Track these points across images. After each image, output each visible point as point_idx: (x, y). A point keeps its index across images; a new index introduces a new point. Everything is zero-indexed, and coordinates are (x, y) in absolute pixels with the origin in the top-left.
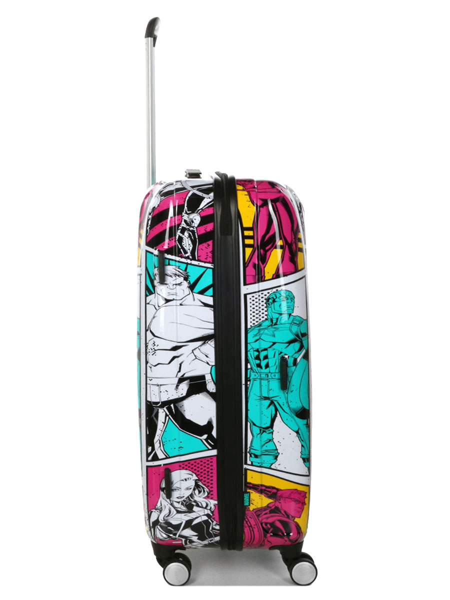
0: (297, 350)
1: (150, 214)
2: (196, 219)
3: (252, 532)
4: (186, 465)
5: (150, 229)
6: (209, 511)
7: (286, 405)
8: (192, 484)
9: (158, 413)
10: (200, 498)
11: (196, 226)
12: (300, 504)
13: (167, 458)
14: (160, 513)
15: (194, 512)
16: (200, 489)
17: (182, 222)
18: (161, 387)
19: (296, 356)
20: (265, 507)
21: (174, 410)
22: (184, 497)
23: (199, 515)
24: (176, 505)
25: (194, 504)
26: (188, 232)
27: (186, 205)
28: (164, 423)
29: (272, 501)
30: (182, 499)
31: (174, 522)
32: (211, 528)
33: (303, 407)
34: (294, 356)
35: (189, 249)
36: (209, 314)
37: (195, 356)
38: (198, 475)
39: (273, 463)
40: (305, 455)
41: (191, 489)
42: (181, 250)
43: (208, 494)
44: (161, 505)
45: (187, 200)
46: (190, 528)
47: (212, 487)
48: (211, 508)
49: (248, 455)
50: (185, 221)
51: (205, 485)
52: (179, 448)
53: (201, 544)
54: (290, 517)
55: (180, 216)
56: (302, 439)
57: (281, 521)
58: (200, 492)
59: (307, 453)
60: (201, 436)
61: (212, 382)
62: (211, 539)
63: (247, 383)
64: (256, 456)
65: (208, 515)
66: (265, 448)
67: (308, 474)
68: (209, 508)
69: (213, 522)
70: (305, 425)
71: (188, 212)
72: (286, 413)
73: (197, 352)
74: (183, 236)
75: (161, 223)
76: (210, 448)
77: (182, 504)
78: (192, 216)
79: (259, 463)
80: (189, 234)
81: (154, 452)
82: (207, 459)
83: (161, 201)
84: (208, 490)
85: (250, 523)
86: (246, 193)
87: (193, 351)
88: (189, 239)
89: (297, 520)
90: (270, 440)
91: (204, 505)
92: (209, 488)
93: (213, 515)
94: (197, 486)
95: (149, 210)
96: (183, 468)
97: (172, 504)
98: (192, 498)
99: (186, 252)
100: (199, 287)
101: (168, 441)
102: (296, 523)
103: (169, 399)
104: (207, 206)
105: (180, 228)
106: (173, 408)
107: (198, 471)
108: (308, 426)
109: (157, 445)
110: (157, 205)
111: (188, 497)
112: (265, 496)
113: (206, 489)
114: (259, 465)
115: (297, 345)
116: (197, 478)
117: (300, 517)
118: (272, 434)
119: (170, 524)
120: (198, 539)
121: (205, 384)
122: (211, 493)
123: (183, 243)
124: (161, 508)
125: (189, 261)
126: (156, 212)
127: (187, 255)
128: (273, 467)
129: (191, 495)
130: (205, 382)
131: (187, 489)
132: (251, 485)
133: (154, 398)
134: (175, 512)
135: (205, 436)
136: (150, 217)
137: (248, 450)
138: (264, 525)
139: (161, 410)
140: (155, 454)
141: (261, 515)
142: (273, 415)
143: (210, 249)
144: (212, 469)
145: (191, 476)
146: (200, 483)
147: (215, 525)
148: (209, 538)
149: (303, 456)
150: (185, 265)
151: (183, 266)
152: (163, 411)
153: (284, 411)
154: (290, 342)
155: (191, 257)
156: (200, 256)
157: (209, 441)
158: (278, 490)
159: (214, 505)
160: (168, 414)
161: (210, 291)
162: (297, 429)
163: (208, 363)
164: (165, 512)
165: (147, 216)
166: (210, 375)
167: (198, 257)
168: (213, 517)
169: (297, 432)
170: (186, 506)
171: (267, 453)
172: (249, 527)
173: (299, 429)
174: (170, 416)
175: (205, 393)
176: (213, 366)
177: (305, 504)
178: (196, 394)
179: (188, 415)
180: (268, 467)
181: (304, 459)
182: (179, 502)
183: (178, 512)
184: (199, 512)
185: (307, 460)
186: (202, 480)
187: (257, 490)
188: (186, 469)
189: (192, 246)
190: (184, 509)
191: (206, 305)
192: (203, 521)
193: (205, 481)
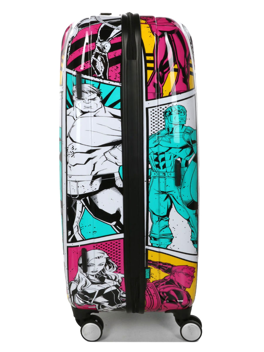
0: (188, 154)
1: (70, 42)
2: (108, 46)
3: (152, 299)
4: (99, 246)
5: (70, 54)
6: (117, 283)
7: (179, 198)
8: (104, 261)
9: (76, 204)
10: (110, 272)
11: (107, 51)
12: (191, 277)
13: (83, 240)
14: (78, 284)
15: (106, 283)
16: (110, 265)
17: (95, 48)
18: (79, 183)
19: (188, 158)
20: (162, 279)
21: (89, 202)
22: (97, 271)
23: (110, 286)
24: (91, 277)
25: (106, 277)
26: (100, 57)
27: (99, 34)
28: (81, 212)
29: (168, 275)
30: (96, 273)
31: (90, 291)
32: (119, 296)
33: (193, 200)
34: (186, 159)
35: (101, 71)
36: (117, 124)
37: (106, 158)
38: (109, 254)
39: (169, 245)
40: (194, 238)
41: (103, 265)
42: (95, 71)
43: (117, 269)
44: (79, 278)
45: (100, 30)
46: (102, 296)
47: (120, 264)
48: (119, 280)
49: (149, 238)
50: (98, 48)
51: (114, 262)
52: (93, 232)
53: (111, 308)
54: (182, 287)
55: (94, 43)
56: (192, 226)
57: (175, 291)
58: (110, 267)
59: (196, 237)
60: (111, 223)
61: (120, 179)
62: (119, 305)
63: (148, 180)
64: (155, 239)
65: (116, 286)
66: (162, 233)
67: (196, 253)
68: (117, 280)
69: (120, 291)
70: (194, 214)
71: (101, 40)
72: (180, 204)
73: (107, 155)
74: (97, 60)
75: (79, 49)
76: (118, 232)
77: (96, 277)
78: (104, 44)
79: (157, 245)
80: (102, 58)
81: (73, 235)
82: (116, 241)
83: (78, 32)
84: (116, 266)
85: (150, 292)
86: (148, 26)
87: (104, 153)
88: (101, 62)
89: (187, 290)
90: (166, 226)
91: (114, 278)
92: (117, 264)
93: (121, 286)
94: (108, 263)
95: (69, 39)
96: (97, 248)
97: (87, 277)
98: (104, 272)
99: (99, 73)
100: (109, 102)
101: (84, 226)
102: (187, 292)
103: (85, 193)
104: (116, 35)
105: (94, 53)
106: (88, 200)
107: (109, 251)
108: (197, 215)
109: (75, 230)
110: (76, 35)
111: (101, 271)
112: (162, 271)
113: (115, 265)
114: (157, 246)
115: (188, 150)
116: (108, 257)
117: (190, 288)
118: (168, 221)
119: (86, 293)
120: (109, 305)
121: (114, 181)
122: (119, 268)
123: (96, 66)
124: (79, 280)
125: (101, 81)
126: (75, 40)
127: (99, 75)
128: (168, 248)
129: (103, 270)
130: (115, 179)
131: (100, 265)
132: (151, 262)
133: (73, 192)
134: (90, 283)
135: (114, 223)
136: (70, 44)
137: (149, 234)
138: (161, 294)
139: (78, 202)
140: (74, 237)
141: (159, 286)
142: (169, 207)
143: (119, 70)
144: (119, 249)
145: (103, 255)
146: (110, 261)
147: (122, 294)
148: (118, 304)
149: (193, 239)
150: (98, 84)
151: (97, 85)
152: (80, 202)
153: (178, 203)
154: (183, 148)
155: (103, 77)
156: (110, 77)
157: (117, 226)
158: (173, 266)
159: (122, 278)
160: (84, 204)
161: (119, 106)
162: (188, 218)
163: (116, 164)
164: (82, 283)
165: (67, 44)
166: (118, 173)
167: (108, 77)
168: (121, 287)
169: (188, 220)
170: (99, 278)
171: (164, 236)
172: (149, 295)
173: (189, 217)
174: (86, 206)
175: (114, 188)
176: (120, 166)
177: (194, 277)
178: (107, 188)
179: (101, 206)
180: (165, 247)
181: (193, 242)
182: (93, 276)
183: (93, 283)
184: (108, 284)
185: (195, 242)
186: (112, 258)
187: (156, 266)
188: (99, 249)
189: (104, 68)
190: (97, 280)
191: (115, 116)
192: (112, 291)
193: (114, 259)
